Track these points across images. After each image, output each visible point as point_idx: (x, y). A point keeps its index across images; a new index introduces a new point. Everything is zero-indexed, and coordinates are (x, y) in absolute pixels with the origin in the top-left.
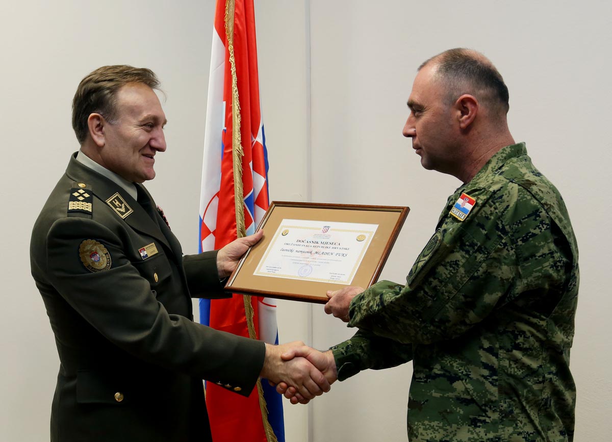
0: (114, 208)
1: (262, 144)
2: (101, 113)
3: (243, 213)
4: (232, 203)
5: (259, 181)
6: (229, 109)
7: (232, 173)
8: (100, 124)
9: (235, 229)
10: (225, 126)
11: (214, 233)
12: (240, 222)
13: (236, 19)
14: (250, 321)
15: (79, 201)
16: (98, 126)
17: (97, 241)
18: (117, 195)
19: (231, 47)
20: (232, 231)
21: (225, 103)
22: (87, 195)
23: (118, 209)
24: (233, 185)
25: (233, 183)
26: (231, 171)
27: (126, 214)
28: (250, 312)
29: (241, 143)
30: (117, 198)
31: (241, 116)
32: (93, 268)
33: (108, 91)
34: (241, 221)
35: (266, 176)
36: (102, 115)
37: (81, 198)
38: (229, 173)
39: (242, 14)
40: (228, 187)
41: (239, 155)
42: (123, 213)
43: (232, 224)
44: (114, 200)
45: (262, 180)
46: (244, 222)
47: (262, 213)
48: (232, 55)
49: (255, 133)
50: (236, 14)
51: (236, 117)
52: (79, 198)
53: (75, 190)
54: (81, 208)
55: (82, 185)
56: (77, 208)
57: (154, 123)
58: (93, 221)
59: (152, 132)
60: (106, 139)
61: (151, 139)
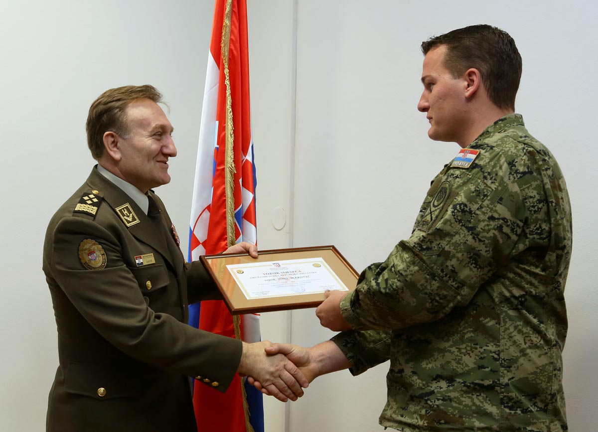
0: (121, 216)
1: (251, 162)
2: (114, 131)
3: (234, 227)
4: (224, 217)
5: (248, 196)
6: (222, 129)
7: (225, 188)
8: (114, 140)
9: (226, 241)
10: (218, 144)
11: (205, 244)
12: (230, 235)
13: (231, 44)
14: (237, 328)
15: (86, 204)
16: (113, 142)
17: (96, 241)
18: (127, 205)
19: (226, 71)
20: (223, 243)
21: (217, 122)
22: (95, 200)
23: (125, 217)
24: (225, 200)
25: (225, 198)
26: (223, 186)
27: (132, 223)
28: (237, 320)
29: (234, 161)
30: (127, 208)
31: (234, 136)
32: (88, 265)
33: (118, 110)
34: (232, 234)
35: (254, 192)
36: (115, 132)
38: (221, 189)
39: (237, 40)
40: (221, 202)
41: (231, 172)
42: (129, 222)
43: (223, 236)
44: (123, 209)
45: (251, 196)
46: (234, 236)
47: (249, 227)
48: (228, 78)
49: (245, 152)
50: (231, 40)
51: (230, 136)
52: (88, 202)
53: (87, 194)
54: (87, 210)
55: (95, 192)
56: (83, 209)
57: (162, 132)
58: (95, 223)
59: (161, 141)
60: (122, 153)
61: (162, 147)
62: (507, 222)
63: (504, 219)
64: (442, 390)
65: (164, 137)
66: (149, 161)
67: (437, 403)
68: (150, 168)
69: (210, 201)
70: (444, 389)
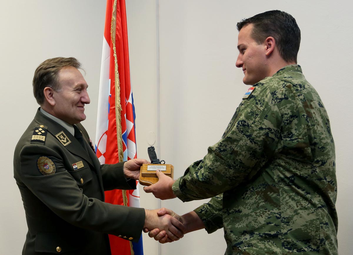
0: (60, 140)
1: (132, 104)
3: (122, 143)
4: (116, 138)
5: (130, 125)
6: (113, 84)
7: (115, 120)
8: (51, 93)
9: (117, 153)
10: (110, 94)
11: (104, 155)
12: (120, 149)
13: (117, 32)
15: (38, 135)
17: (48, 157)
18: (62, 132)
19: (114, 48)
20: (115, 154)
21: (110, 80)
22: (43, 132)
23: (62, 140)
24: (116, 127)
25: (116, 126)
26: (114, 119)
27: (67, 143)
28: (126, 200)
29: (120, 103)
30: (62, 134)
31: (120, 88)
33: (53, 73)
35: (134, 122)
36: (51, 87)
37: (40, 133)
38: (113, 121)
39: (120, 29)
40: (113, 129)
41: (119, 110)
42: (65, 143)
43: (115, 150)
44: (60, 135)
45: (132, 124)
46: (122, 149)
47: (132, 144)
48: (115, 52)
49: (127, 97)
50: (117, 29)
51: (117, 88)
52: (39, 133)
53: (37, 129)
54: (39, 139)
55: (42, 126)
56: (37, 139)
57: (81, 88)
58: (45, 146)
59: (81, 94)
60: (55, 101)
61: (81, 98)
62: (271, 130)
63: (269, 129)
64: (247, 240)
65: (82, 91)
66: (73, 106)
67: (245, 248)
68: (74, 111)
69: (107, 129)
70: (248, 239)
